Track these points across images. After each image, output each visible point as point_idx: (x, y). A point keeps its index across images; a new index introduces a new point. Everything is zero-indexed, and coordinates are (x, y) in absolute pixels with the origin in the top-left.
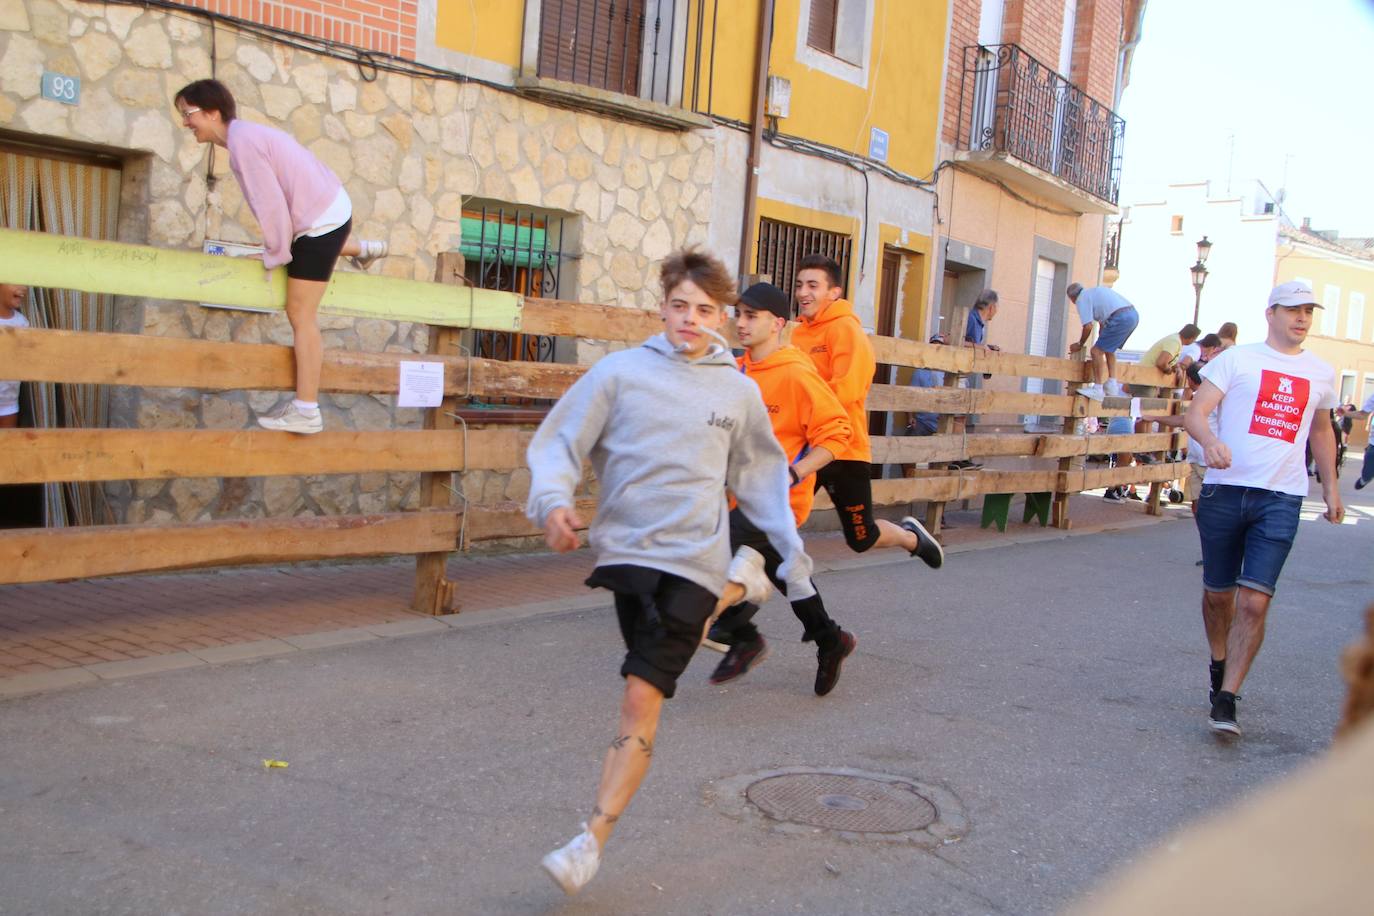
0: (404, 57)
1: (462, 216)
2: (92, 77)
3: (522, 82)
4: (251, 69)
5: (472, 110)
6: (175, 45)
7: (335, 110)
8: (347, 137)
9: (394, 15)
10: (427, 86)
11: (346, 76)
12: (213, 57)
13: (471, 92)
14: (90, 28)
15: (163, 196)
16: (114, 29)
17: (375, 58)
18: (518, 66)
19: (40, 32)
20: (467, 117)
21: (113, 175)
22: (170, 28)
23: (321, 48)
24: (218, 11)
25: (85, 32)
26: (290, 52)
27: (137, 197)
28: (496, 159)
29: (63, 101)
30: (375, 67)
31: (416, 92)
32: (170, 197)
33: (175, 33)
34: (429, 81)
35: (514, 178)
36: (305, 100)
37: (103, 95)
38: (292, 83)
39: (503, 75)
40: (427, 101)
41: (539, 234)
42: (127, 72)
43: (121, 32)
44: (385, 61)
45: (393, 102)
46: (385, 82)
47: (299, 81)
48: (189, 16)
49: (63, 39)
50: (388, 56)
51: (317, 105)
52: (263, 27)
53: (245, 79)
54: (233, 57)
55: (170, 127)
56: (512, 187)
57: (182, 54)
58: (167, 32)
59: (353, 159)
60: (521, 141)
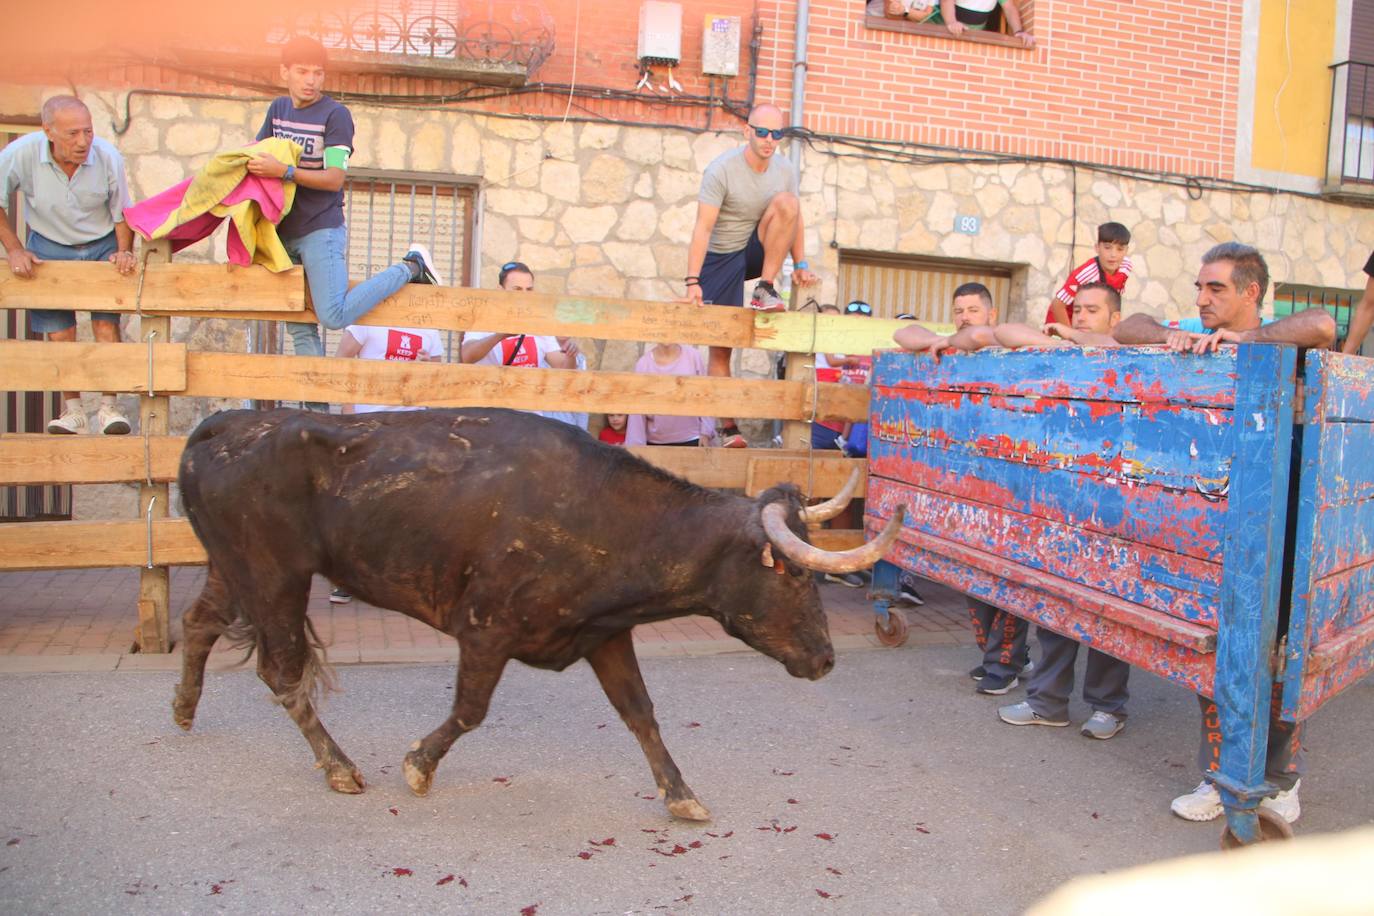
0: (1226, 178)
1: (1275, 298)
2: (988, 215)
3: (1327, 190)
4: (1103, 199)
5: (1283, 215)
6: (1047, 186)
7: (1168, 223)
8: (1178, 243)
9: (1216, 148)
10: (1244, 199)
11: (1177, 197)
12: (1074, 193)
13: (1281, 201)
14: (988, 181)
15: (1037, 295)
16: (1004, 181)
17: (1201, 182)
18: (1324, 176)
19: (955, 189)
20: (1279, 221)
21: (1005, 282)
22: (1044, 175)
23: (1157, 178)
24: (1078, 160)
25: (985, 185)
26: (1133, 183)
27: (1020, 296)
28: (1304, 252)
29: (968, 234)
30: (1201, 188)
31: (1235, 205)
32: (1041, 295)
33: (1047, 178)
34: (1246, 195)
35: (1322, 267)
36: (1144, 217)
37: (995, 226)
38: (1134, 206)
39: (1310, 185)
40: (1244, 211)
41: (1344, 311)
42: (1013, 209)
43: (1008, 182)
44: (1209, 183)
45: (1215, 213)
46: (1209, 199)
47: (1140, 204)
48: (1057, 166)
49: (970, 191)
50: (1211, 179)
51: (1154, 220)
52: (1112, 167)
53: (1099, 207)
54: (1089, 191)
55: (1042, 245)
56: (1319, 274)
57: (1052, 193)
58: (1042, 178)
59: (1183, 259)
60: (1327, 237)
